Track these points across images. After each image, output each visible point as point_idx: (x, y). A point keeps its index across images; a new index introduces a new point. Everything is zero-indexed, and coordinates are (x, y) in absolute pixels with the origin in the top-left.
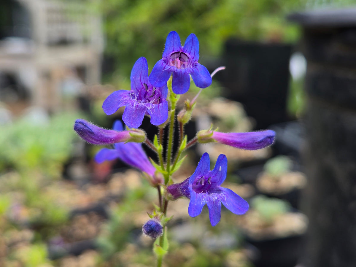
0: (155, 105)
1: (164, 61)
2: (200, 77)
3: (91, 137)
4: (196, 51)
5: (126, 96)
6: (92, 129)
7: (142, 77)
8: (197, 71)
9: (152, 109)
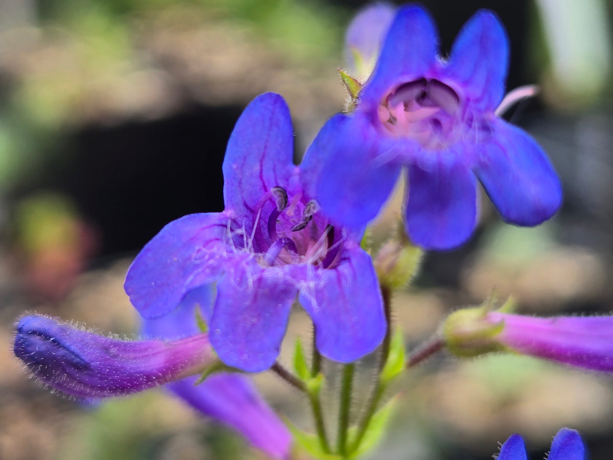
0: (326, 275)
3: (80, 382)
5: (211, 241)
6: (81, 354)
7: (268, 165)
9: (318, 293)
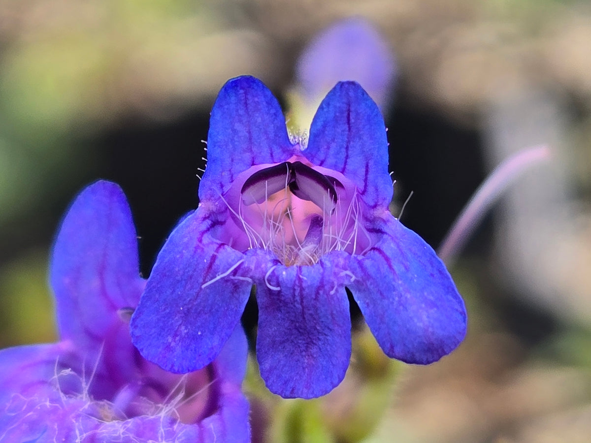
0: (183, 431)
1: (208, 222)
2: (403, 304)
4: (371, 163)
7: (111, 278)
8: (385, 268)
